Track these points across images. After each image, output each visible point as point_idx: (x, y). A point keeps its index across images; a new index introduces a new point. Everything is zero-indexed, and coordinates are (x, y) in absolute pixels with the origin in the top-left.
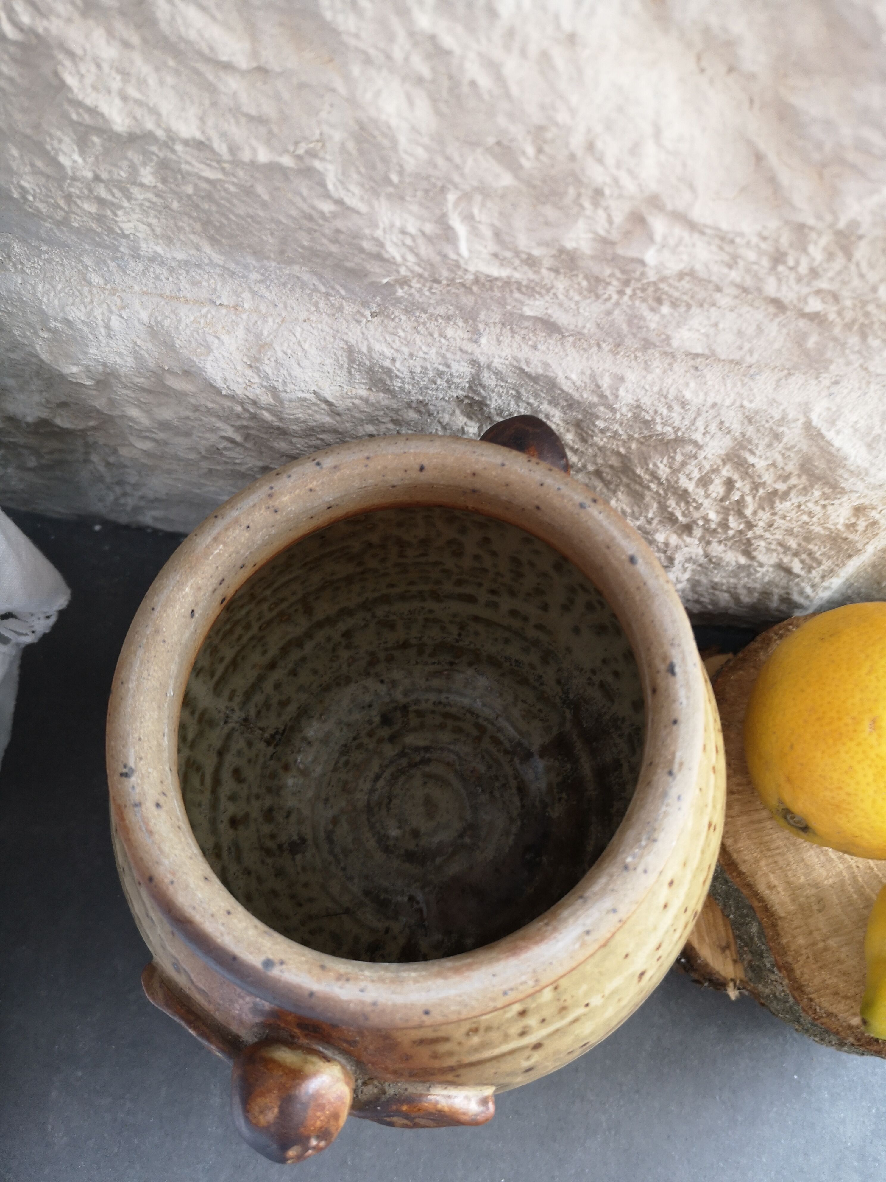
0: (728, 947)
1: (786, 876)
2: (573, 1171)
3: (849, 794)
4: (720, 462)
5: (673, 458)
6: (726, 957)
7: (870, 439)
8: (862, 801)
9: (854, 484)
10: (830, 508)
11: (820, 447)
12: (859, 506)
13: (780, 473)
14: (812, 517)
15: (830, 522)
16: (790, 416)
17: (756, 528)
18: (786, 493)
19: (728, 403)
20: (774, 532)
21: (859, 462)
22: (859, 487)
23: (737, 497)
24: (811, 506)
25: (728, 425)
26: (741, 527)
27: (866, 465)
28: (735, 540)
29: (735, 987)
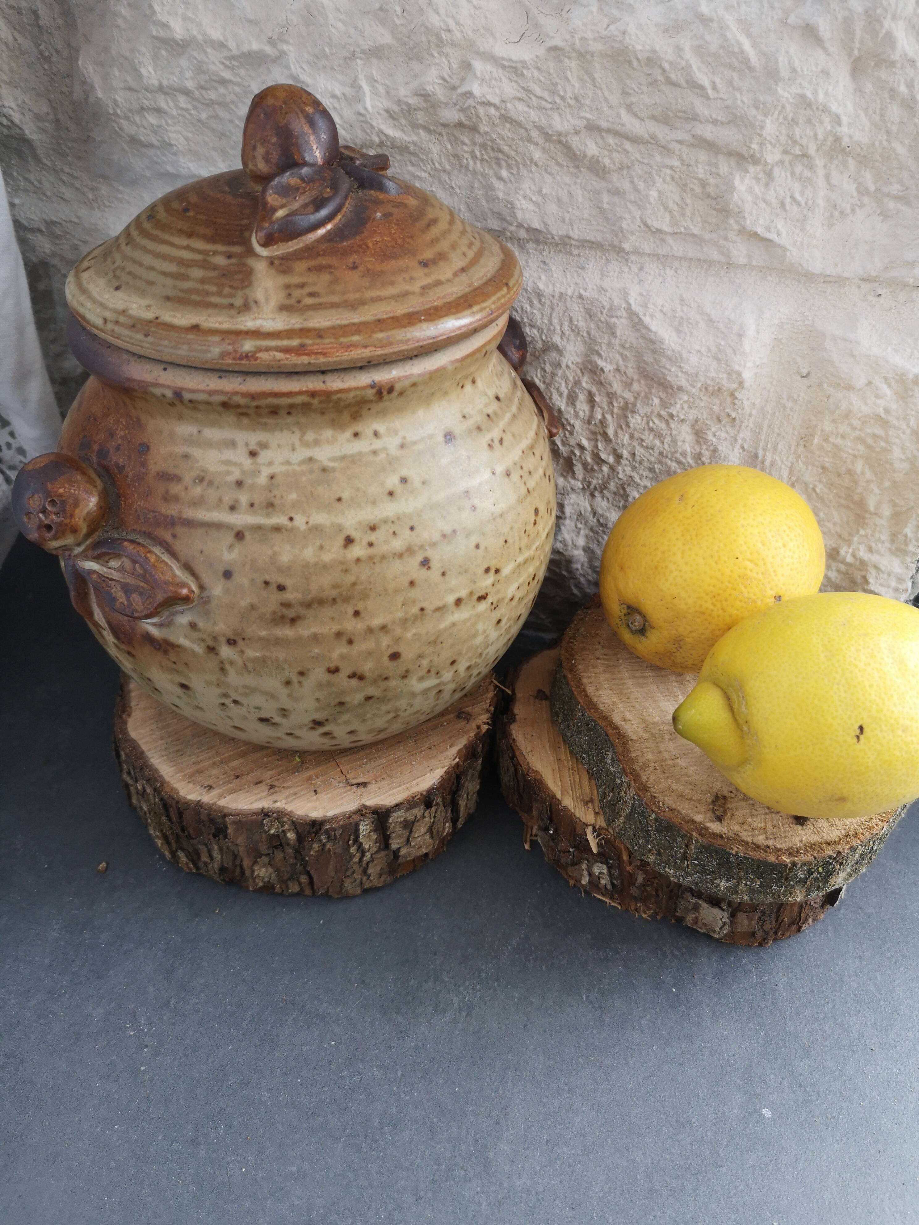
0: (591, 801)
1: (642, 715)
2: (413, 1044)
3: (663, 552)
4: (579, 372)
5: (544, 370)
6: (588, 808)
7: (676, 323)
8: (674, 554)
9: (677, 376)
10: (672, 426)
11: (644, 338)
12: (697, 427)
13: (624, 379)
14: (663, 443)
15: (680, 450)
16: (615, 303)
17: (623, 462)
18: (634, 405)
19: (570, 293)
20: (641, 472)
21: (673, 345)
22: (683, 383)
23: (599, 416)
24: (656, 421)
25: (576, 323)
26: (611, 460)
27: (678, 348)
28: (612, 486)
29: (594, 830)
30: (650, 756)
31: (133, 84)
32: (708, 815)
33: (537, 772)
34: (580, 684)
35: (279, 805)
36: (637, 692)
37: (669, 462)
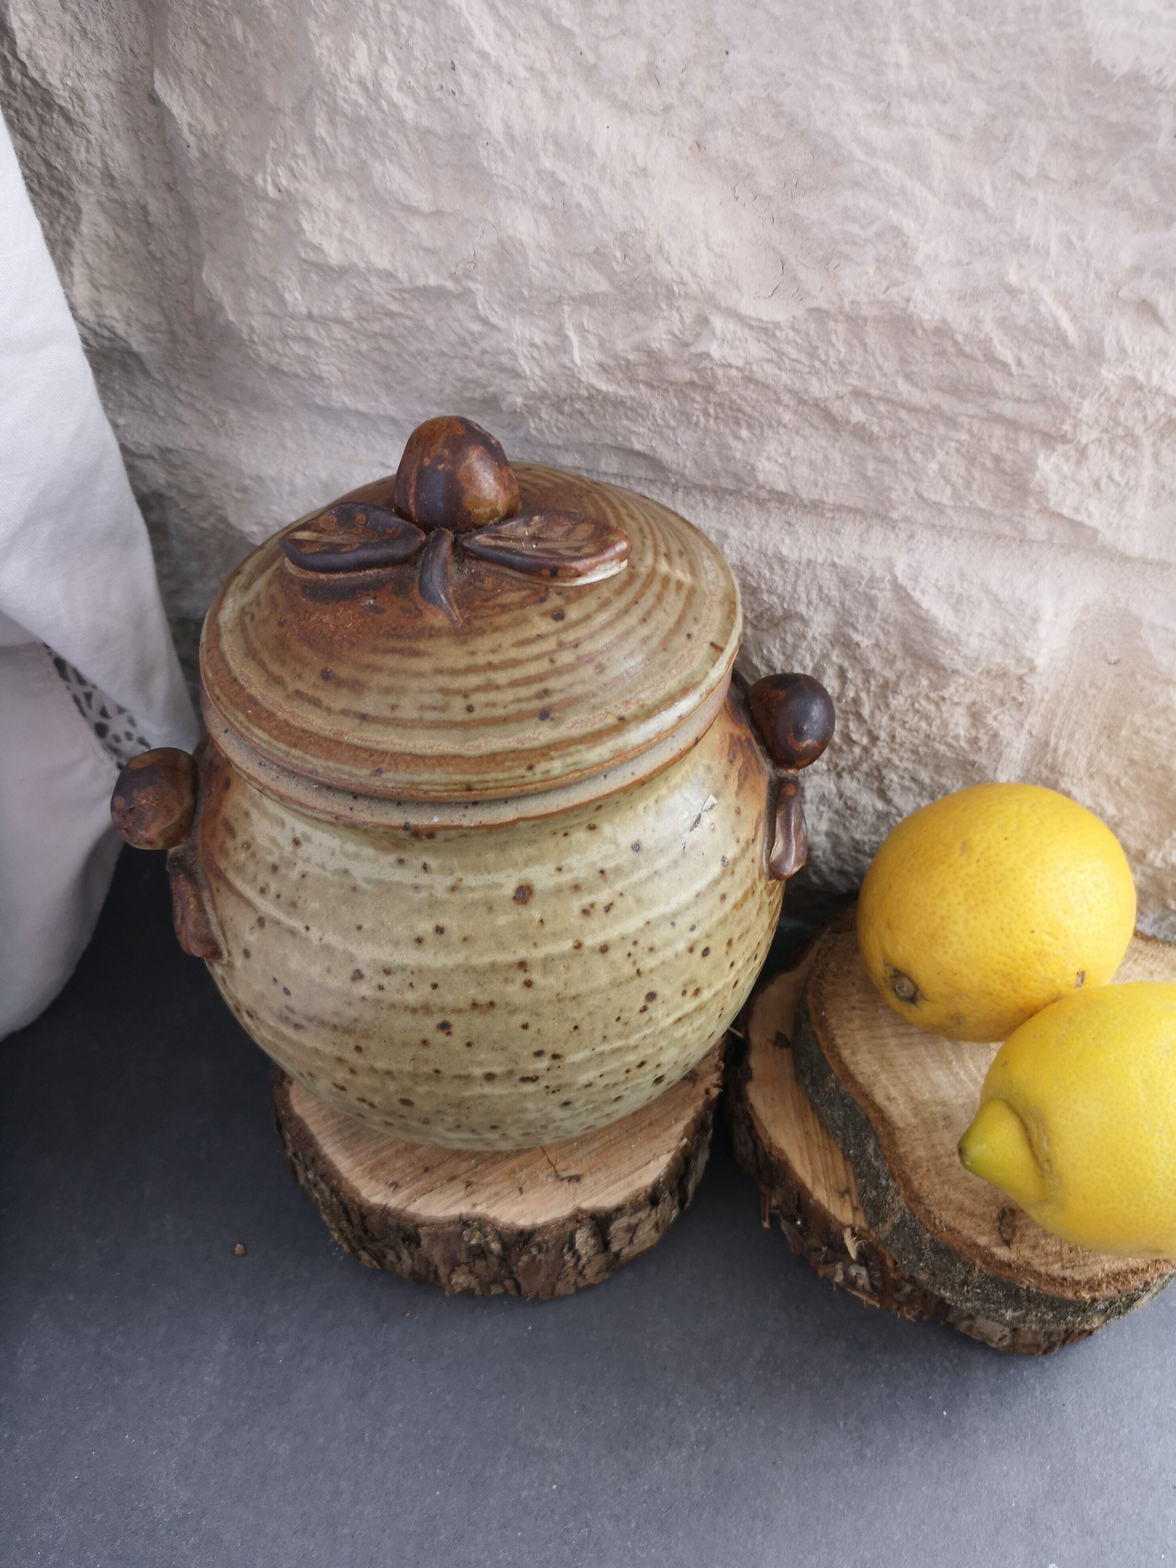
0: (848, 1191)
1: (909, 1090)
2: (646, 1488)
3: (942, 918)
4: (828, 645)
5: (784, 640)
6: (845, 1201)
7: (954, 600)
8: (955, 923)
9: (952, 659)
10: (944, 708)
11: (912, 613)
12: (974, 709)
13: (885, 655)
14: (930, 725)
15: (951, 734)
16: (878, 575)
17: (880, 744)
18: (897, 684)
19: (820, 559)
20: (901, 754)
21: (949, 626)
22: (960, 665)
23: (852, 694)
24: (924, 702)
25: (826, 591)
26: (865, 741)
27: (955, 629)
28: (865, 767)
29: (854, 1234)
30: (921, 1152)
31: (275, 310)
32: (994, 1237)
33: (781, 1151)
34: (833, 1047)
35: (480, 1210)
36: (901, 1057)
37: (937, 745)
